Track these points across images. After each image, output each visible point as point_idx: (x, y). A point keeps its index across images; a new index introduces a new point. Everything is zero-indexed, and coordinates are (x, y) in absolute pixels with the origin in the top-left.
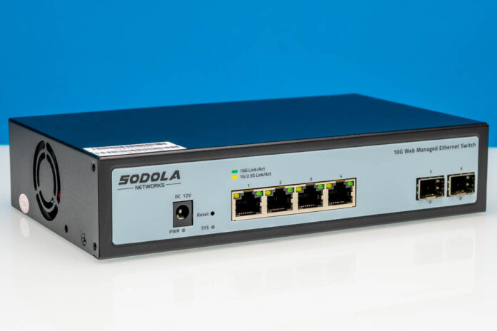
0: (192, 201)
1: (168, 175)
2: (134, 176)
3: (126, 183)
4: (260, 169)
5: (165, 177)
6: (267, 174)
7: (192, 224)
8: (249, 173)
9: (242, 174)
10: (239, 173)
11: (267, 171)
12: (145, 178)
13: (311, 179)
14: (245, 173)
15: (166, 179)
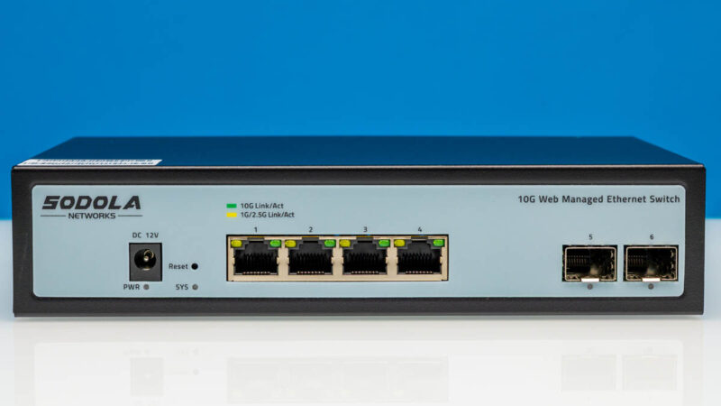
0: (161, 244)
1: (121, 202)
2: (65, 198)
3: (54, 207)
4: (275, 206)
5: (116, 204)
6: (286, 215)
7: (161, 280)
8: (257, 211)
9: (245, 210)
10: (240, 209)
11: (287, 209)
12: (84, 202)
13: (366, 229)
14: (249, 210)
15: (118, 207)
